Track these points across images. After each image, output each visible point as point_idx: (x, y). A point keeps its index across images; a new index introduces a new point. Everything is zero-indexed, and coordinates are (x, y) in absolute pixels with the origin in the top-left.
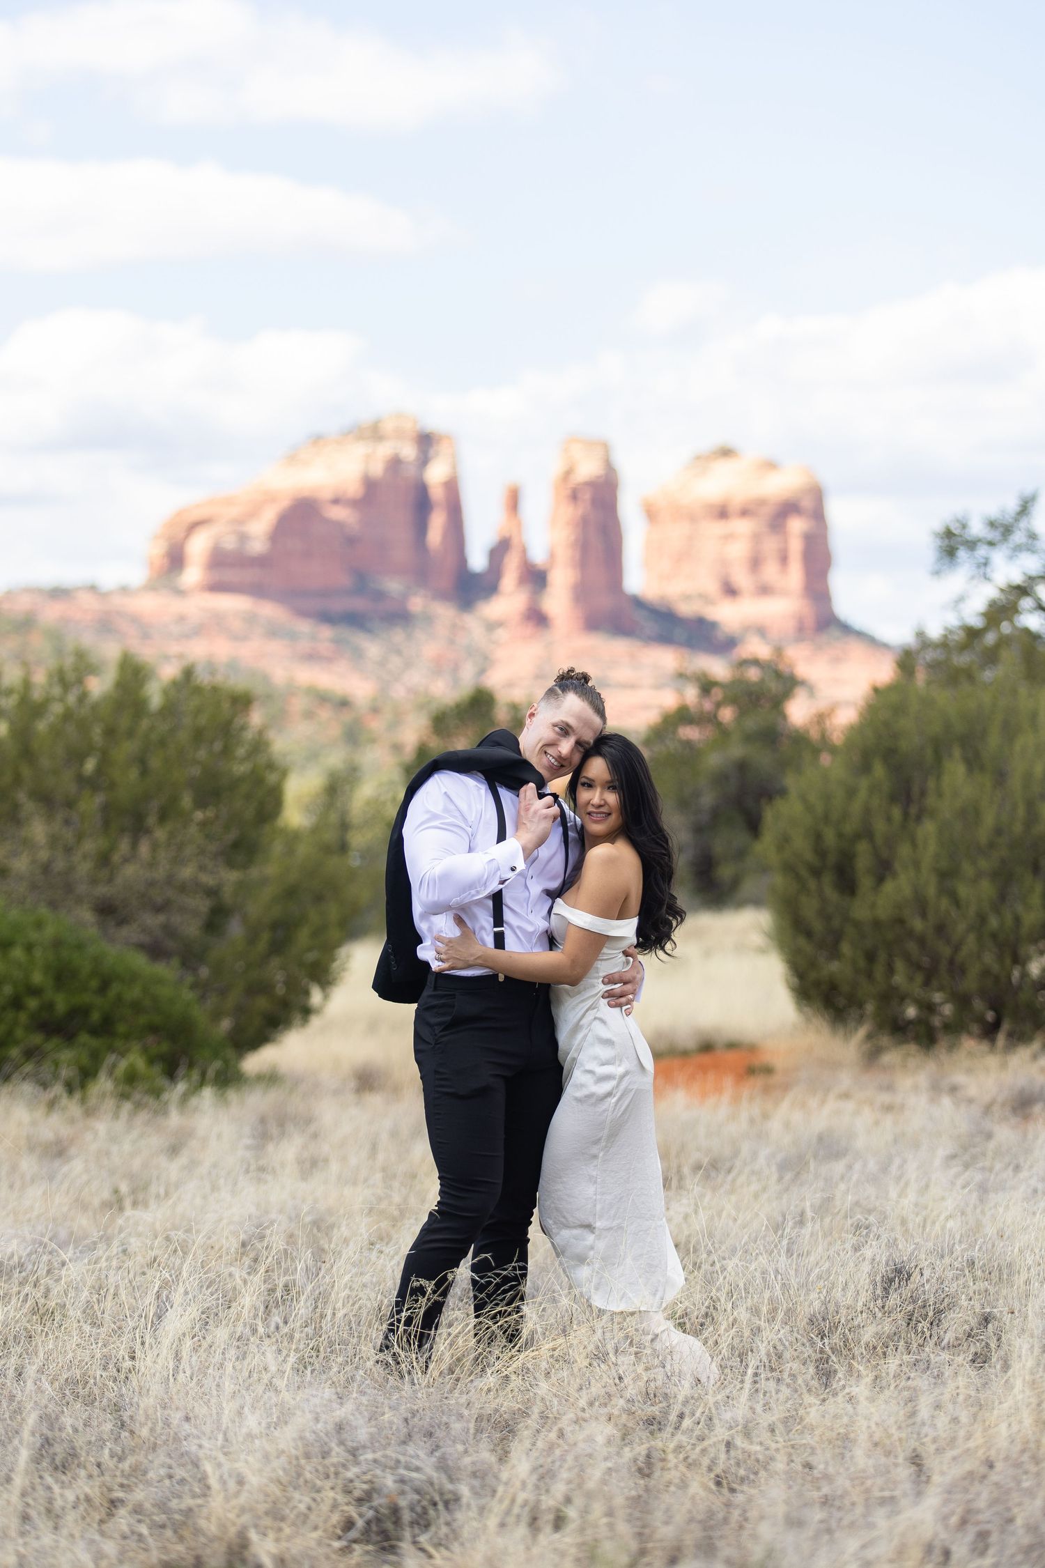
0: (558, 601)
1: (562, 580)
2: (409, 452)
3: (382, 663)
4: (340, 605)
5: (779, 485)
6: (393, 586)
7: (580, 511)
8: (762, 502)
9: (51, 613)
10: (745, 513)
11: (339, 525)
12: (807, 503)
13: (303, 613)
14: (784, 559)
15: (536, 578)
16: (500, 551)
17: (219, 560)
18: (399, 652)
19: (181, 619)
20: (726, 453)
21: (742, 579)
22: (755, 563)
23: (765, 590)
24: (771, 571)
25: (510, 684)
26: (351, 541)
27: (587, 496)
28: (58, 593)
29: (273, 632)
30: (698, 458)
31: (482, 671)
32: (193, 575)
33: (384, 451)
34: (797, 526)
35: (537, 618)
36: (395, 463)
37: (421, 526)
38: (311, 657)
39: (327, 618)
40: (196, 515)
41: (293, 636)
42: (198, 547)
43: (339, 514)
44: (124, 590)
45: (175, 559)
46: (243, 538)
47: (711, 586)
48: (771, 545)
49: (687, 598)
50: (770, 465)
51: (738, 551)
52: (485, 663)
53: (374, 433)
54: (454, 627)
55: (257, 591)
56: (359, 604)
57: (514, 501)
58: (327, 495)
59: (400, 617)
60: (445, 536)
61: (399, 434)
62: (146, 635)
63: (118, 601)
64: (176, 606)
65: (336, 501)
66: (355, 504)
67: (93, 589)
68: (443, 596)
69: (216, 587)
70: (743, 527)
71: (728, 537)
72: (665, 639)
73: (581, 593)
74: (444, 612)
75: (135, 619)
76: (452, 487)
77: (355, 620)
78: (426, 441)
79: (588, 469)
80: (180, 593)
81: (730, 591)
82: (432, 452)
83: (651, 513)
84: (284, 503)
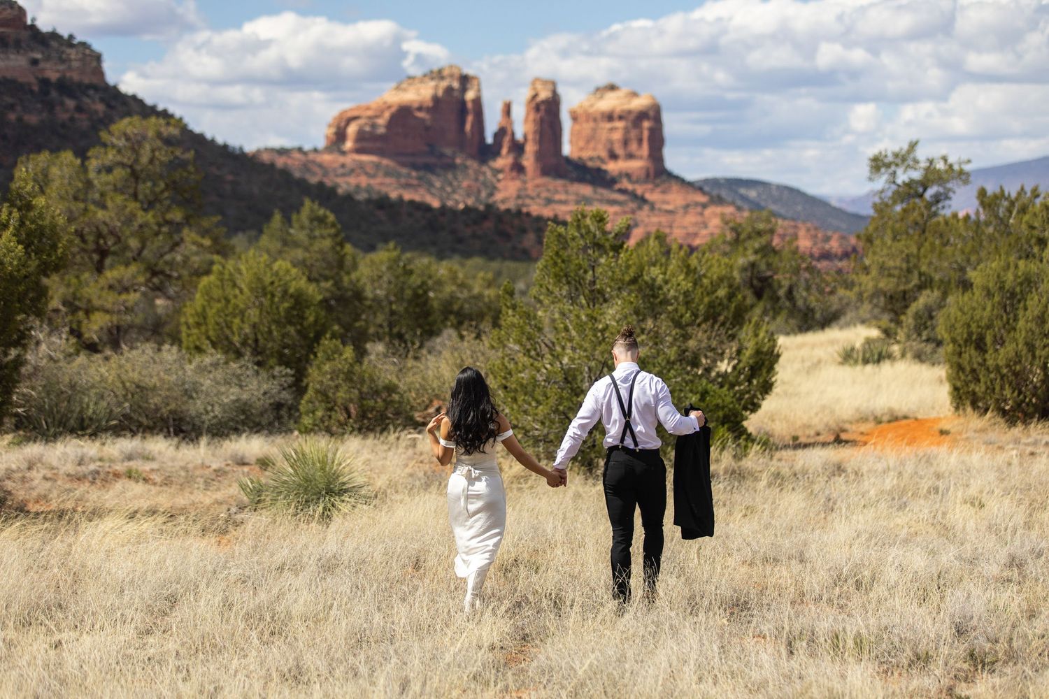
0: (528, 161)
1: (530, 148)
2: (456, 85)
3: (442, 189)
4: (421, 160)
5: (638, 104)
6: (448, 151)
7: (539, 116)
8: (630, 112)
9: (280, 162)
10: (621, 118)
11: (422, 120)
12: (652, 113)
13: (403, 165)
14: (640, 141)
15: (518, 148)
16: (501, 133)
17: (361, 137)
18: (450, 184)
19: (343, 166)
20: (612, 88)
21: (619, 150)
22: (626, 143)
23: (630, 156)
24: (633, 146)
25: (503, 201)
26: (427, 129)
27: (543, 107)
28: (283, 152)
29: (388, 174)
30: (598, 89)
31: (491, 195)
32: (349, 145)
33: (444, 84)
34: (646, 124)
35: (518, 168)
36: (449, 90)
37: (462, 123)
38: (407, 186)
39: (414, 167)
40: (350, 114)
41: (398, 175)
42: (352, 130)
43: (420, 115)
44: (315, 150)
45: (340, 136)
46: (374, 126)
47: (604, 154)
48: (633, 133)
49: (591, 159)
50: (634, 94)
51: (617, 136)
52: (493, 190)
53: (439, 75)
54: (477, 172)
55: (380, 153)
56: (431, 160)
57: (507, 110)
58: (416, 105)
59: (452, 167)
60: (472, 126)
61: (452, 76)
62: (326, 173)
63: (311, 157)
64: (342, 159)
65: (420, 109)
66: (428, 110)
67: (300, 150)
68: (473, 157)
69: (359, 151)
70: (620, 124)
71: (612, 129)
72: (581, 180)
73: (539, 156)
74: (473, 164)
75: (320, 166)
76: (478, 102)
77: (429, 168)
78: (465, 80)
79: (544, 94)
80: (343, 153)
81: (613, 156)
82: (469, 86)
83: (575, 118)
84: (394, 109)
